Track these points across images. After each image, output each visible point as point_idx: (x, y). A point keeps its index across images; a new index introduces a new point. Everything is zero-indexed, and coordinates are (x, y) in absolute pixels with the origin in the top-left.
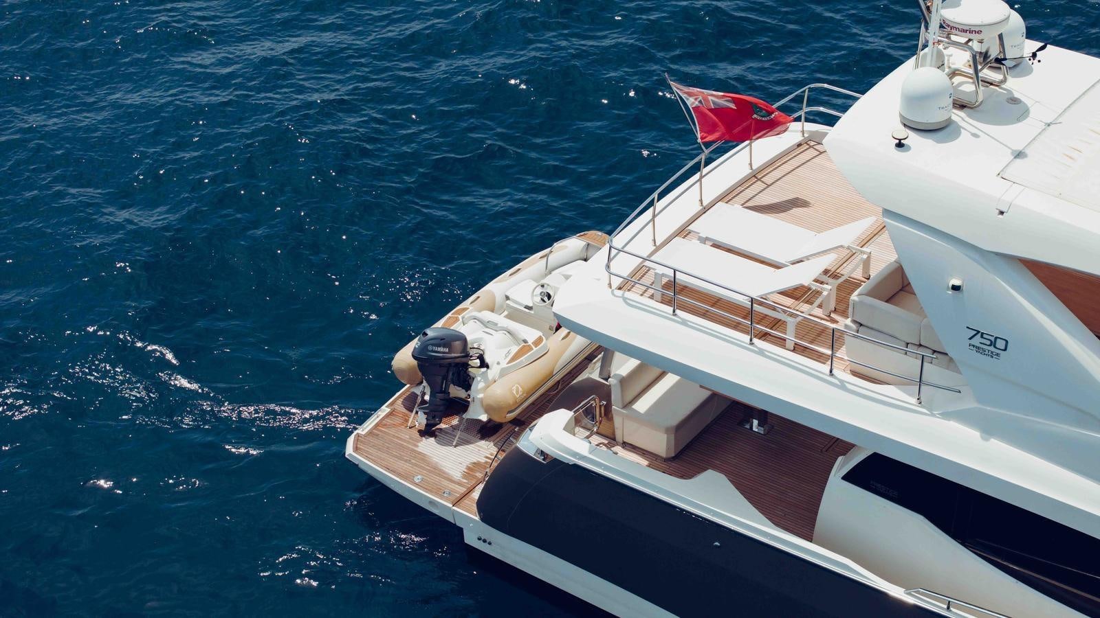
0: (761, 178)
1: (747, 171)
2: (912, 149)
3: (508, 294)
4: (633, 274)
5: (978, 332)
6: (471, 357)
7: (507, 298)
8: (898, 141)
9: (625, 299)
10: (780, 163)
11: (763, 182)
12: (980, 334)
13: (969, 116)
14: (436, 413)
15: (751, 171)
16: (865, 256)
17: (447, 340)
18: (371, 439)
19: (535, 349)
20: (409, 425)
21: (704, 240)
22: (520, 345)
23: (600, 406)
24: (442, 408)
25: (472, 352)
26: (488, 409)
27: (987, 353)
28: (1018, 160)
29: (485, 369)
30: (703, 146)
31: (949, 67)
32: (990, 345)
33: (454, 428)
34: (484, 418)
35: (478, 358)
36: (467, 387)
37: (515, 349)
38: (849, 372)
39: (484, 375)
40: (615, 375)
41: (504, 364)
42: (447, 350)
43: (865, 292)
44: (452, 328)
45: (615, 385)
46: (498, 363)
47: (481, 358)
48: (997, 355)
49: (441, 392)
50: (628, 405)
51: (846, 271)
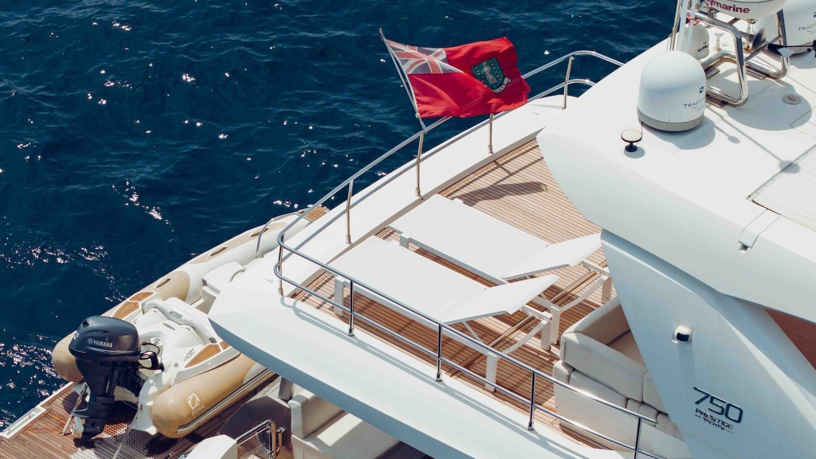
0: (502, 164)
1: (485, 154)
2: (647, 154)
3: (205, 278)
4: (310, 282)
5: (707, 396)
6: (143, 355)
7: (205, 283)
8: (628, 144)
9: (297, 311)
10: (530, 147)
11: (503, 168)
12: (709, 399)
13: (730, 115)
14: (96, 420)
15: (491, 154)
16: (605, 278)
17: (115, 334)
18: (16, 445)
19: (223, 351)
20: (64, 430)
21: (406, 243)
22: (206, 343)
23: (277, 433)
24: (104, 414)
25: (143, 349)
26: (156, 422)
27: (716, 423)
28: (785, 175)
29: (160, 371)
30: (422, 123)
31: (719, 50)
32: (721, 414)
33: (118, 439)
34: (152, 431)
35: (150, 357)
36: (137, 391)
37: (199, 348)
38: (558, 426)
39: (158, 378)
40: (298, 396)
41: (182, 368)
42: (111, 346)
43: (582, 329)
44: (123, 319)
45: (296, 409)
46: (176, 365)
47: (154, 358)
48: (728, 426)
49: (104, 395)
50: (311, 434)
51: (582, 294)
